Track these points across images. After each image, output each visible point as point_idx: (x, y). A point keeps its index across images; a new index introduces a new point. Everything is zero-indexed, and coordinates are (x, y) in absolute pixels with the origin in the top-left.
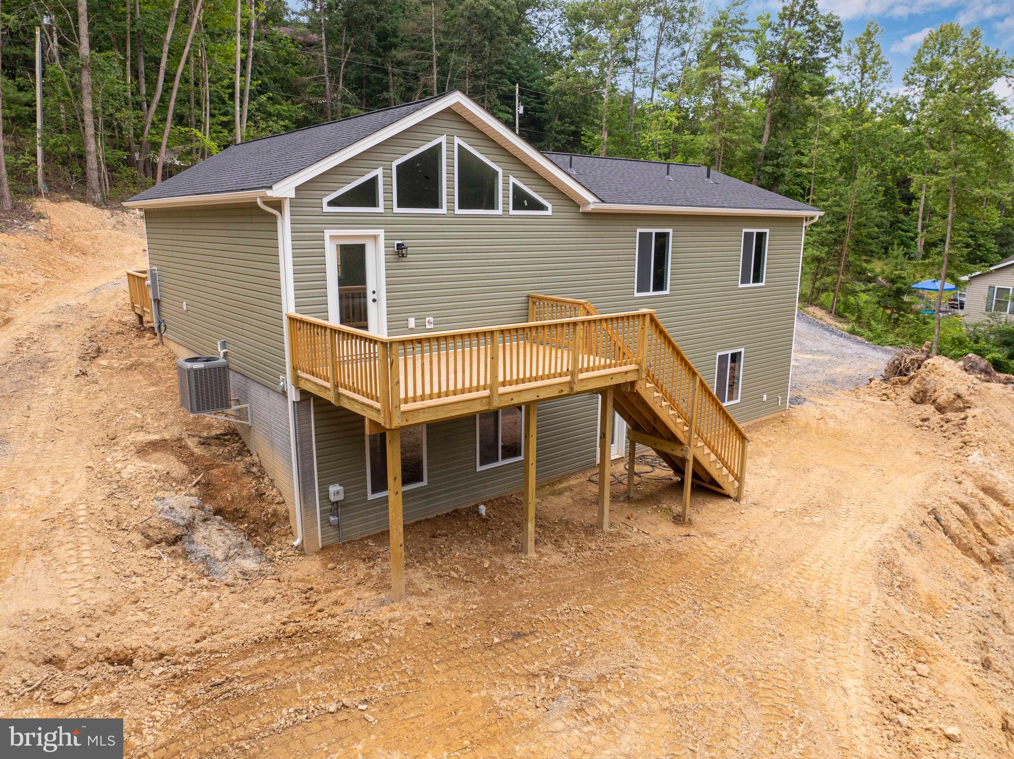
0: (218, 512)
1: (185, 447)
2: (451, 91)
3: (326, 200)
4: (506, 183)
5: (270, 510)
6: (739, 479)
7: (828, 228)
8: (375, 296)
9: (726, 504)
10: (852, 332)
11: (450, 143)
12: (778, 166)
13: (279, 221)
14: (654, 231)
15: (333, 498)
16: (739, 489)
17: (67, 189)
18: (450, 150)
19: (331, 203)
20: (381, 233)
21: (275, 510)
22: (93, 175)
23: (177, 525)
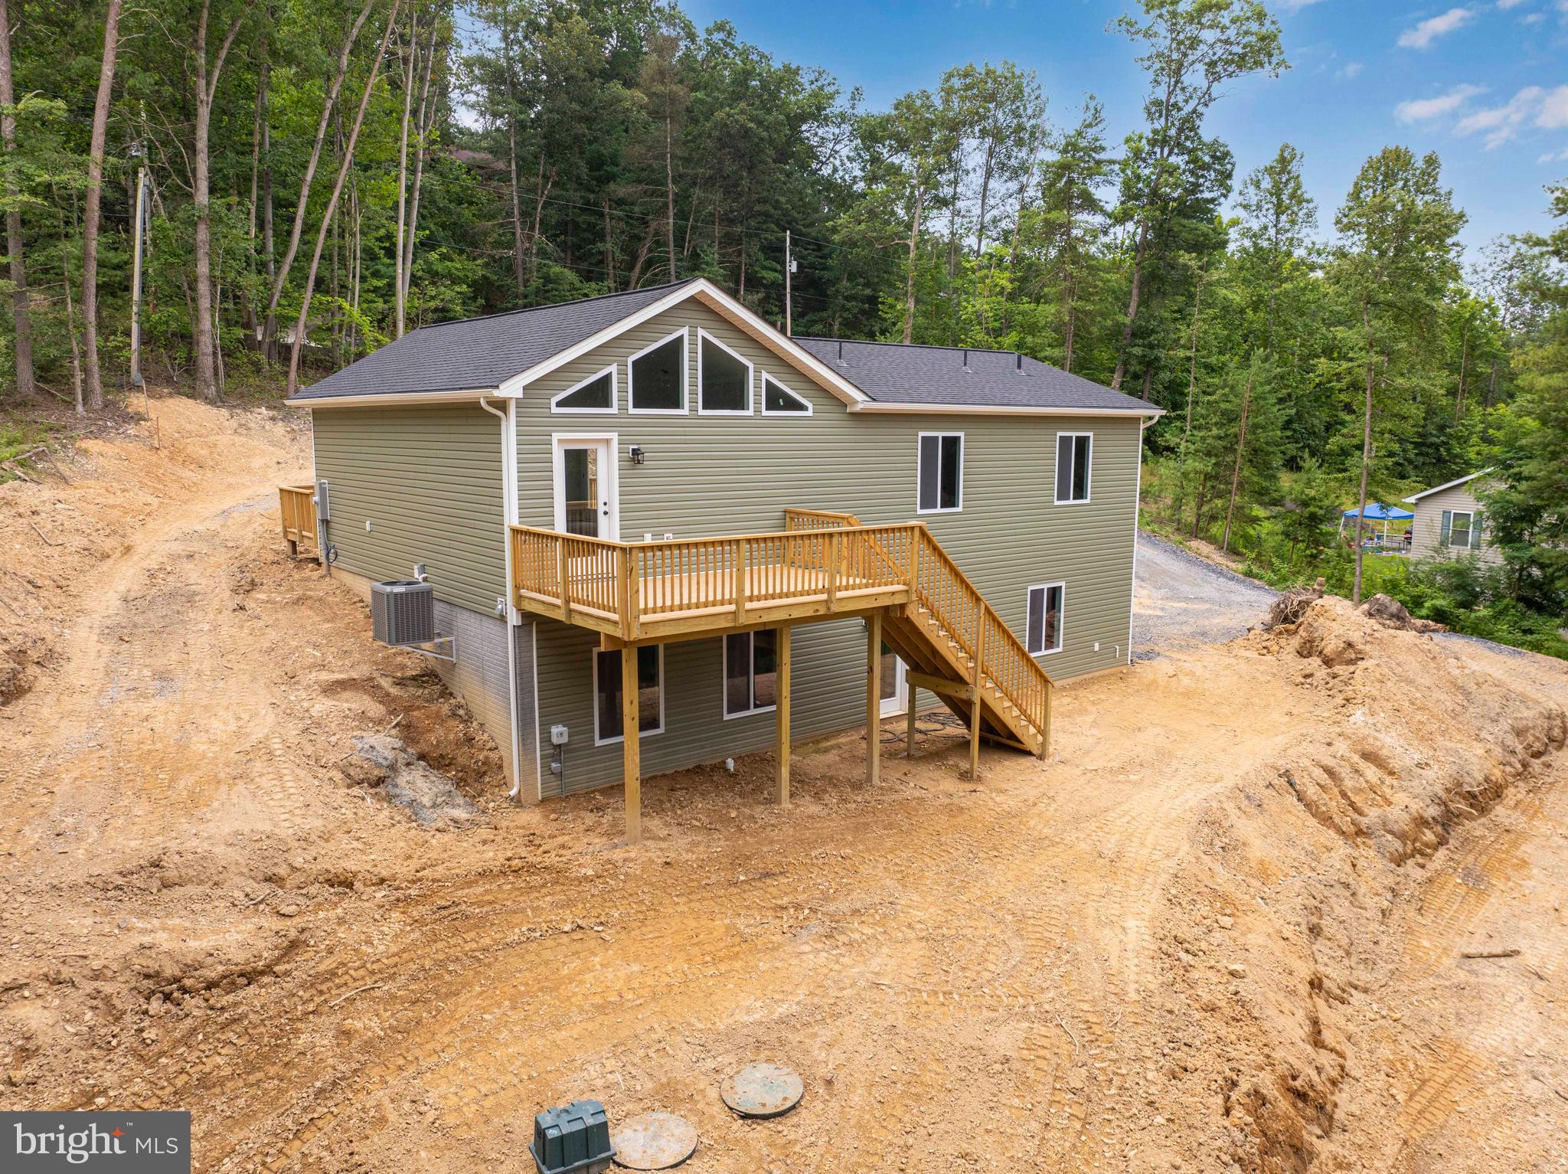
0: (422, 757)
1: (379, 687)
2: (695, 278)
3: (554, 400)
4: (758, 379)
5: (481, 757)
6: (1043, 732)
7: (1215, 431)
8: (606, 508)
9: (1026, 762)
10: (1249, 574)
11: (693, 335)
12: (1151, 347)
13: (503, 423)
14: (940, 434)
15: (555, 740)
16: (1044, 745)
17: (169, 381)
18: (693, 343)
19: (559, 404)
20: (614, 436)
21: (487, 758)
22: (206, 362)
23: (379, 765)
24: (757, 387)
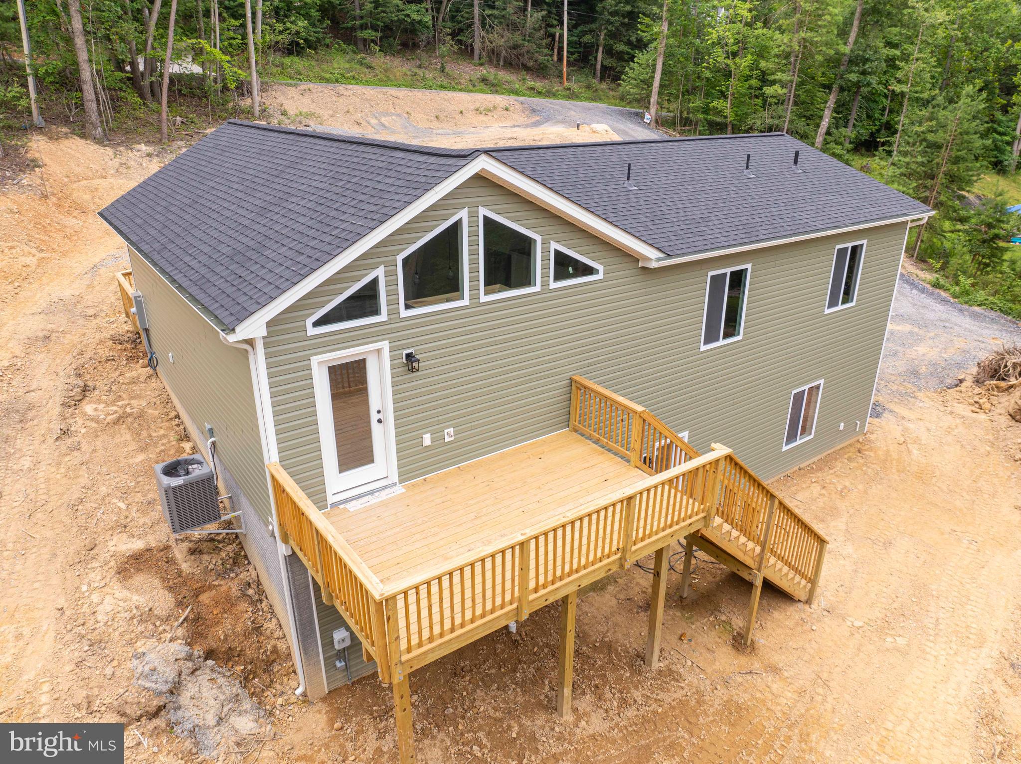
0: (210, 654)
3: (309, 322)
4: (546, 251)
5: (269, 647)
6: (813, 582)
8: (380, 416)
11: (473, 215)
13: (251, 357)
14: (730, 270)
15: (338, 646)
16: (812, 592)
17: (66, 121)
18: (473, 225)
20: (385, 345)
21: (275, 647)
22: (92, 107)
24: (545, 259)
